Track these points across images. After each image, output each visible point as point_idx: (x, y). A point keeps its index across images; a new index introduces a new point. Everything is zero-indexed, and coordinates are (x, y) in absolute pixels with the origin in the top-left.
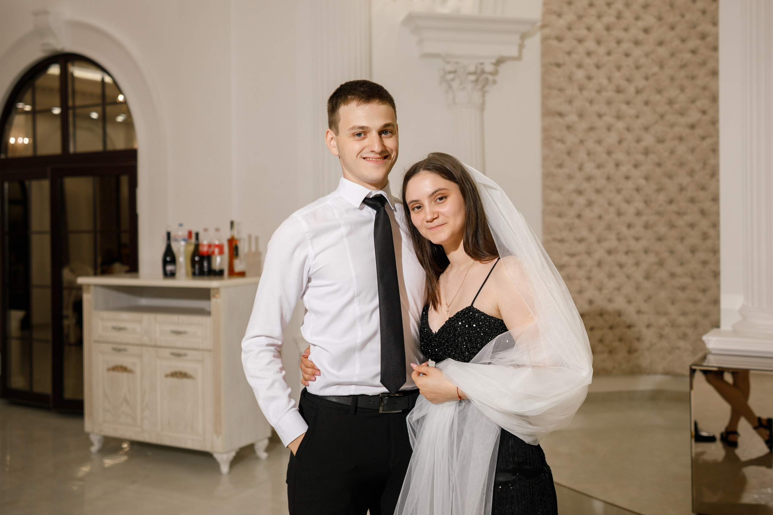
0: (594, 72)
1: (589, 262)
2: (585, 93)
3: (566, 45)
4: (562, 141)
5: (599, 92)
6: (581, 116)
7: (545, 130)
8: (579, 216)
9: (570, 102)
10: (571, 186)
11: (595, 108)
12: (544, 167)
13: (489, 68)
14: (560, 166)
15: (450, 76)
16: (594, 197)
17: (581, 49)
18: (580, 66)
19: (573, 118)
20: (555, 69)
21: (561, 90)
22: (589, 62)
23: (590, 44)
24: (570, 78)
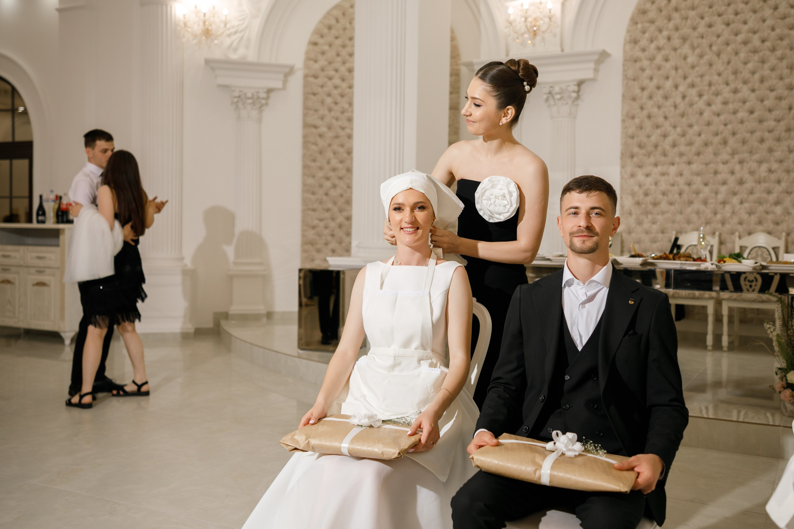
0: (339, 99)
1: (333, 225)
2: (333, 113)
3: (320, 81)
4: (316, 144)
5: (342, 112)
6: (330, 128)
7: (305, 136)
8: (327, 194)
9: (322, 118)
10: (321, 174)
11: (340, 123)
12: (304, 161)
13: (263, 95)
14: (314, 160)
15: (236, 100)
16: (337, 182)
17: (330, 84)
18: (329, 95)
19: (323, 129)
20: (312, 96)
21: (316, 111)
22: (335, 92)
23: (337, 81)
24: (323, 102)
